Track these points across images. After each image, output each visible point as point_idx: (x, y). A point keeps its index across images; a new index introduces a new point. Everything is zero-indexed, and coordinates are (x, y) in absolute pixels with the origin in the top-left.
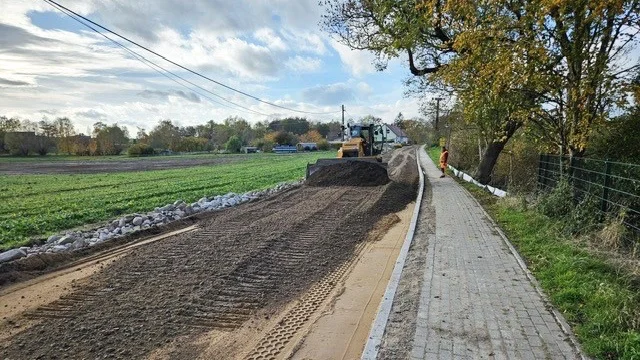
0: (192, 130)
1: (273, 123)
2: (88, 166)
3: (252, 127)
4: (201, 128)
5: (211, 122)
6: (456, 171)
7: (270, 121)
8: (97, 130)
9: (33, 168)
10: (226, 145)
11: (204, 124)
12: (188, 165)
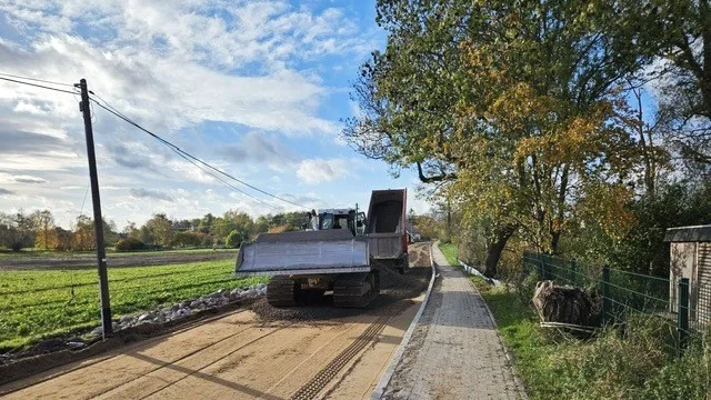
0: (187, 224)
1: (277, 217)
2: (75, 262)
3: (254, 221)
4: (197, 222)
5: (209, 216)
6: (466, 266)
7: (274, 215)
8: (79, 224)
9: (13, 264)
10: (227, 240)
11: (201, 217)
12: (186, 261)
